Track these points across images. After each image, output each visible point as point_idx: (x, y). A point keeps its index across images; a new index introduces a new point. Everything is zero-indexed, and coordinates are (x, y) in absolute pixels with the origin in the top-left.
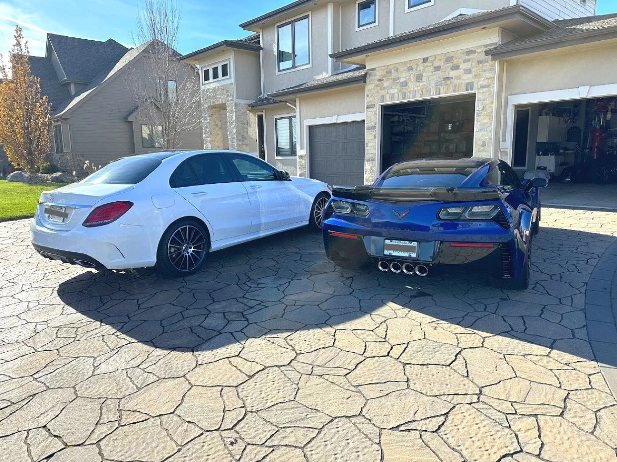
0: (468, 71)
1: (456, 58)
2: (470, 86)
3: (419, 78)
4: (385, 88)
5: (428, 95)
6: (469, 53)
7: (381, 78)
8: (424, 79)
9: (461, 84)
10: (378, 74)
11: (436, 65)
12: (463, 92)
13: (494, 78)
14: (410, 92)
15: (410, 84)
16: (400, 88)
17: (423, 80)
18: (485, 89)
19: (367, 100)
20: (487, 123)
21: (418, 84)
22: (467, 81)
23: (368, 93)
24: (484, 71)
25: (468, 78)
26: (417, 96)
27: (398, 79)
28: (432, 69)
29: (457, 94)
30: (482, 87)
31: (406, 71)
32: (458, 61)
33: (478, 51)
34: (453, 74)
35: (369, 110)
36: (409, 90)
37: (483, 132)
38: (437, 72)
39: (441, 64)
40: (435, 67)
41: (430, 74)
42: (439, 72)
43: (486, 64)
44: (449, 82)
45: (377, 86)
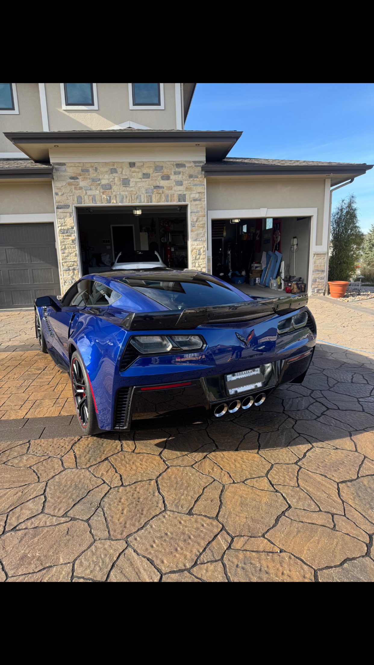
0: (180, 183)
1: (166, 168)
2: (182, 197)
3: (126, 182)
4: (81, 188)
5: (138, 201)
6: (179, 165)
7: (73, 175)
8: (132, 184)
9: (173, 194)
10: (70, 171)
11: (145, 172)
12: (175, 203)
13: (204, 192)
14: (116, 196)
15: (114, 188)
16: (102, 190)
17: (131, 186)
18: (197, 202)
19: (56, 198)
20: (201, 233)
21: (124, 188)
22: (180, 193)
23: (57, 191)
24: (196, 185)
25: (179, 190)
26: (124, 201)
27: (99, 180)
28: (140, 175)
29: (169, 203)
30: (195, 200)
31: (109, 173)
32: (168, 172)
33: (187, 165)
34: (163, 183)
35: (60, 210)
36: (114, 193)
37: (199, 242)
38: (146, 179)
39: (150, 171)
40: (144, 174)
41: (138, 180)
42: (148, 179)
43: (196, 179)
44: (161, 191)
45: (70, 184)
